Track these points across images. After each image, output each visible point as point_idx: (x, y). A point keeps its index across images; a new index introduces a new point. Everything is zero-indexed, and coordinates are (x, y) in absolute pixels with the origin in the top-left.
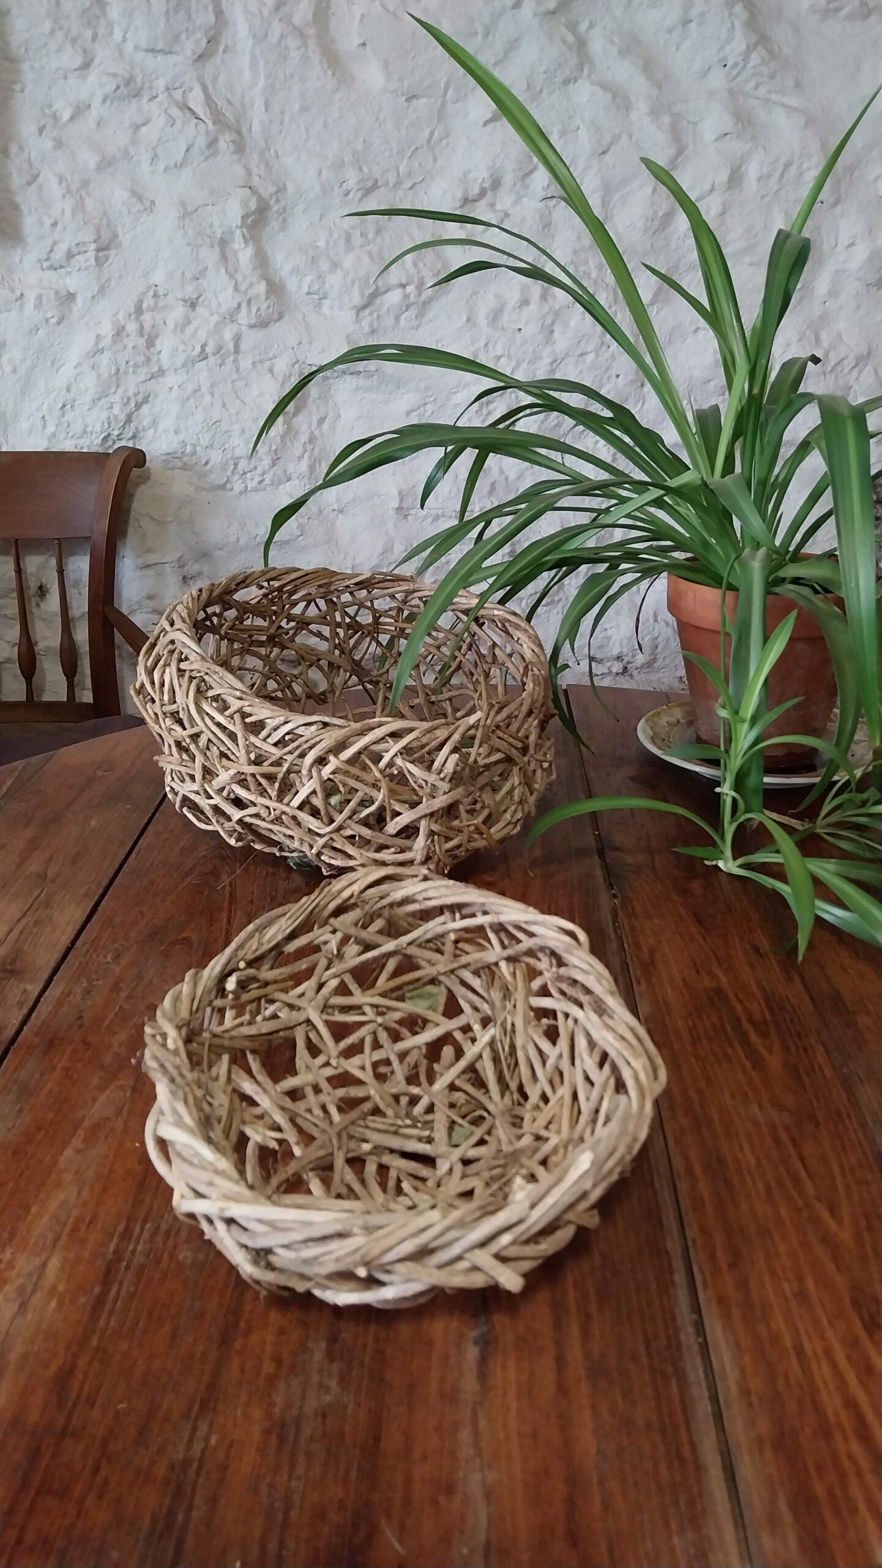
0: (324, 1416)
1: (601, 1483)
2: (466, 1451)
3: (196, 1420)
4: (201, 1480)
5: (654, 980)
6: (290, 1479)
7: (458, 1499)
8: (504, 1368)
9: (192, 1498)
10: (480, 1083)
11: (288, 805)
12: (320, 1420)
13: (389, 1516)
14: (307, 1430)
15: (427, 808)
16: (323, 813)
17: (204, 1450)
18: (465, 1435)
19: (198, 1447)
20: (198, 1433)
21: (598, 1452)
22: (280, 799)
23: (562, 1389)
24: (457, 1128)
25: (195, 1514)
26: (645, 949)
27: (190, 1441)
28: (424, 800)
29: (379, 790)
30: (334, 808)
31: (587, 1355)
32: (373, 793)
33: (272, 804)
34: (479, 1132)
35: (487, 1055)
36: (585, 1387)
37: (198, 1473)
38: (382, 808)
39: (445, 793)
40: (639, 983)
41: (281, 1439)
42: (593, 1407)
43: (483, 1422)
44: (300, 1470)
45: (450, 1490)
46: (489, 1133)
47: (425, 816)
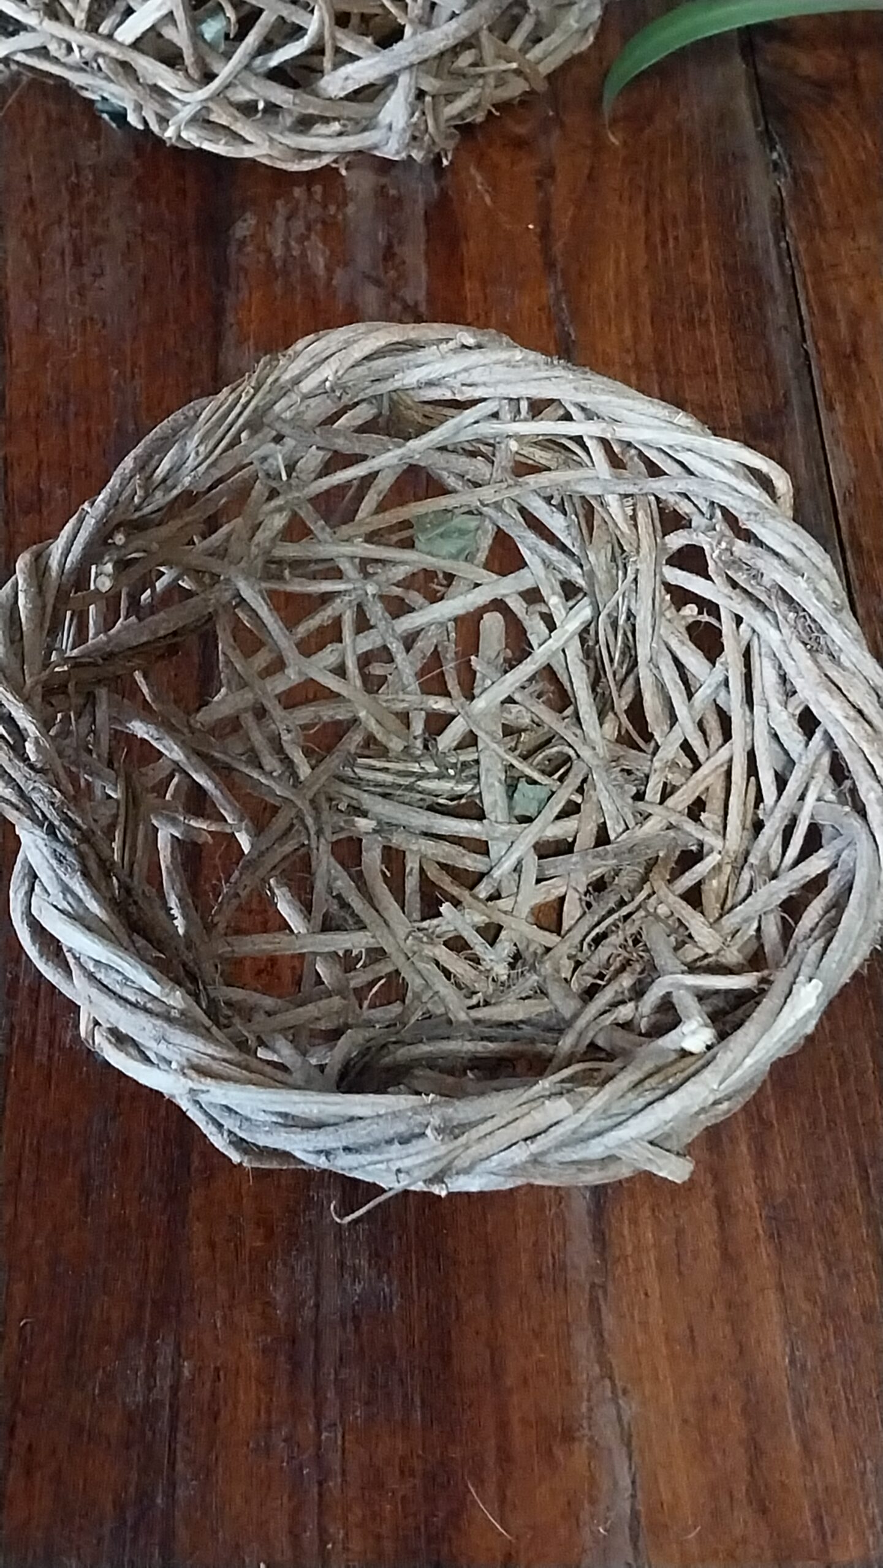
0: (356, 1319)
1: (799, 1415)
2: (587, 1369)
3: (152, 1338)
4: (180, 1436)
5: (860, 398)
6: (319, 1431)
7: (581, 1449)
8: (634, 1222)
9: (172, 1465)
10: (562, 700)
11: (110, 37)
12: (350, 1327)
13: (480, 1483)
14: (332, 1344)
15: (416, 50)
16: (189, 59)
17: (175, 1389)
18: (582, 1342)
19: (164, 1382)
20: (160, 1360)
21: (792, 1362)
22: (92, 26)
23: (729, 1258)
24: (522, 785)
25: (181, 1493)
26: (841, 316)
27: (150, 1374)
28: (408, 31)
29: (312, 12)
30: (212, 46)
31: (766, 1195)
32: (296, 16)
33: (75, 38)
34: (566, 793)
35: (574, 650)
36: (765, 1251)
37: (173, 1429)
38: (317, 50)
39: (454, 15)
40: (831, 408)
41: (296, 1365)
42: (781, 1289)
43: (609, 1321)
44: (331, 1413)
45: (568, 1436)
46: (580, 790)
47: (411, 66)
